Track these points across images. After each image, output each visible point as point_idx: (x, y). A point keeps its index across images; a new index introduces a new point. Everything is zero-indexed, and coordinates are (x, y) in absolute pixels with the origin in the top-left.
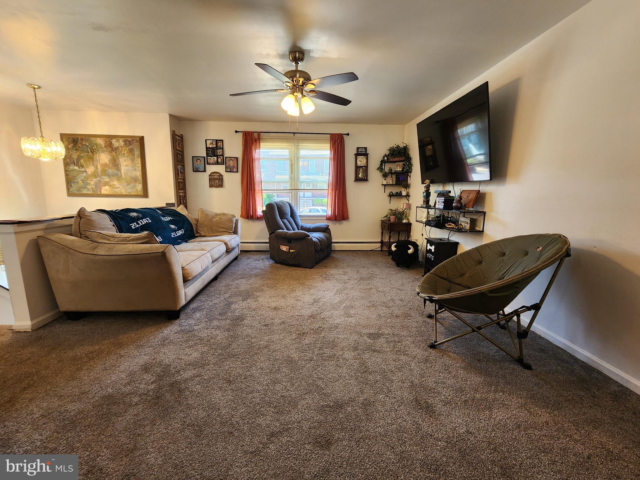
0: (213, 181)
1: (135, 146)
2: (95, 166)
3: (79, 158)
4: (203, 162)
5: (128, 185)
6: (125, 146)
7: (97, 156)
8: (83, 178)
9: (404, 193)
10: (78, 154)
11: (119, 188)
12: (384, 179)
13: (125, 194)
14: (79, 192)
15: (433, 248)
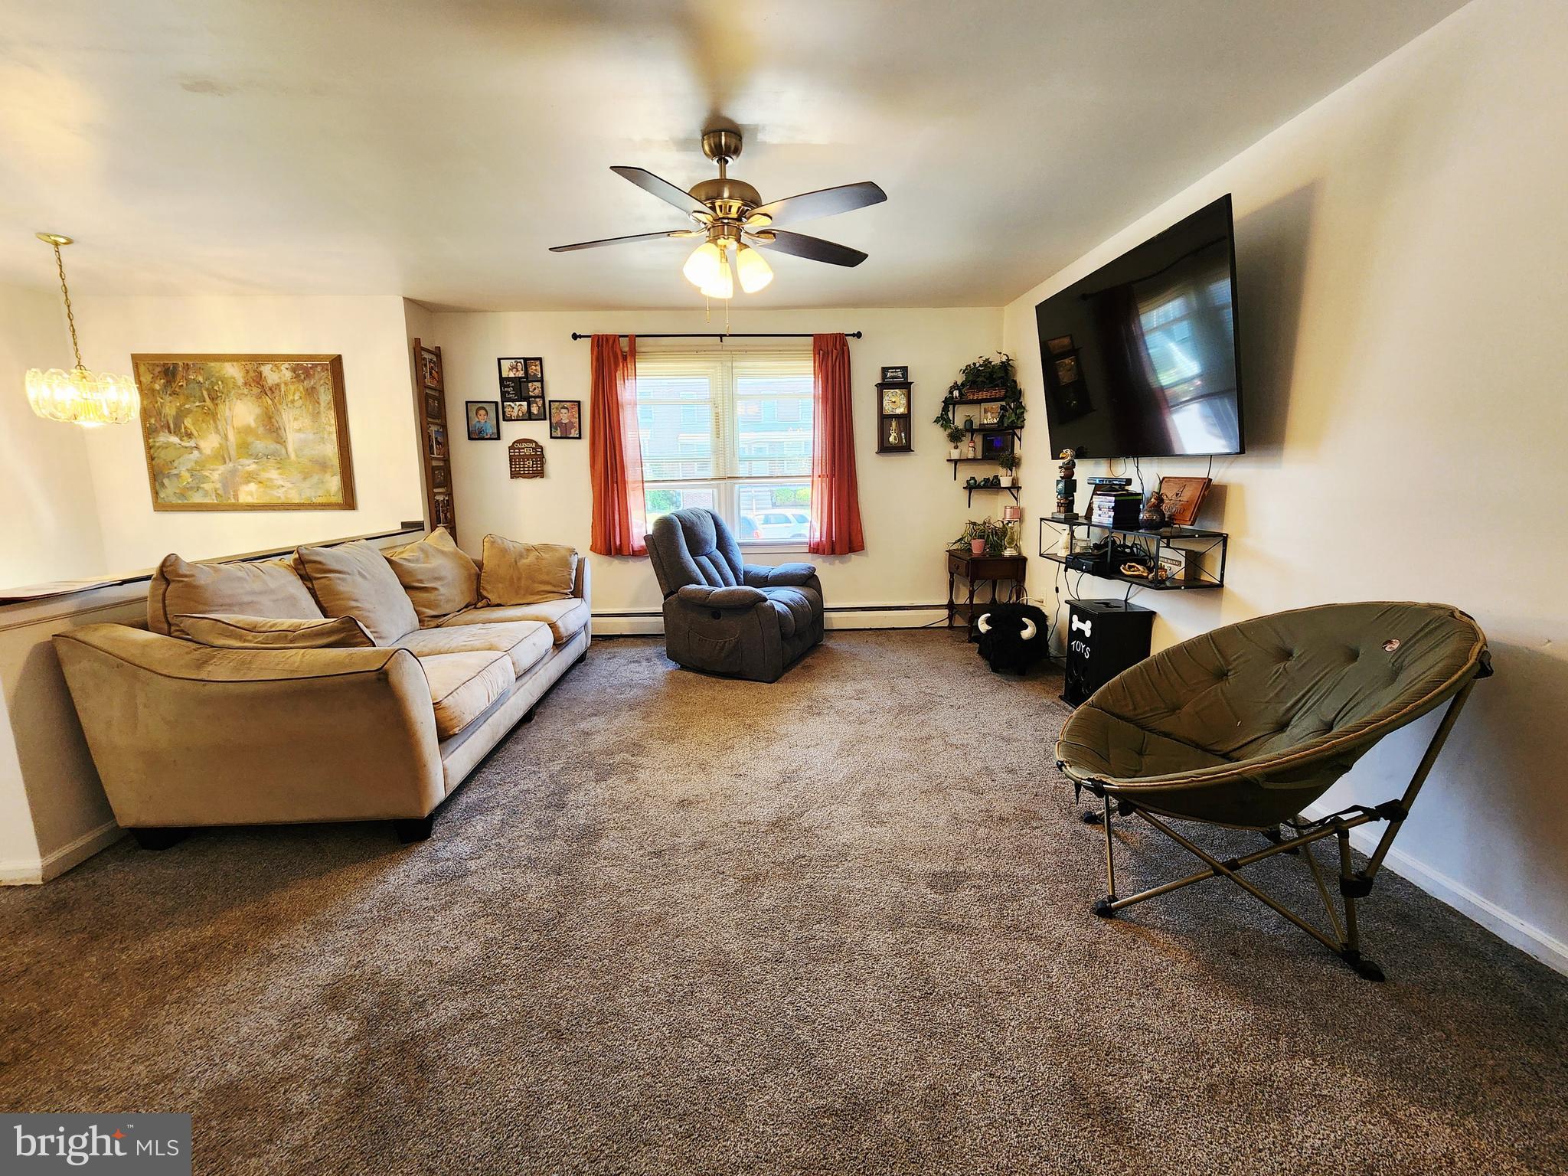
0: (520, 461)
1: (320, 379)
2: (222, 433)
3: (181, 415)
4: (493, 414)
5: (305, 479)
6: (294, 380)
7: (224, 410)
8: (193, 464)
9: (1005, 482)
10: (178, 404)
11: (283, 486)
12: (953, 445)
13: (297, 501)
14: (182, 500)
15: (1087, 627)
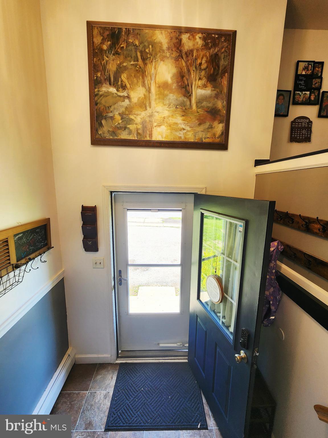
0: (298, 131)
2: (147, 87)
3: (120, 70)
5: (200, 124)
6: (203, 47)
7: (151, 68)
8: (124, 109)
10: (119, 62)
11: (184, 129)
14: (113, 136)
